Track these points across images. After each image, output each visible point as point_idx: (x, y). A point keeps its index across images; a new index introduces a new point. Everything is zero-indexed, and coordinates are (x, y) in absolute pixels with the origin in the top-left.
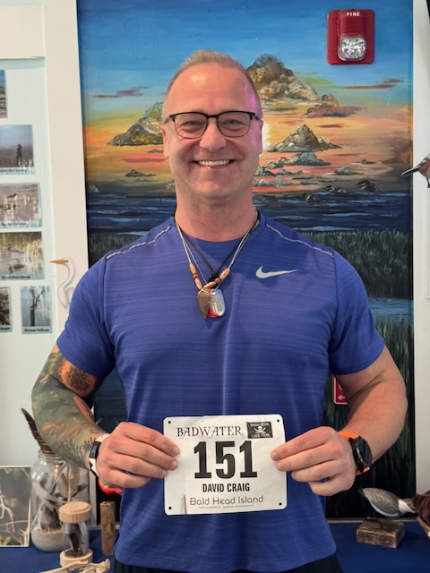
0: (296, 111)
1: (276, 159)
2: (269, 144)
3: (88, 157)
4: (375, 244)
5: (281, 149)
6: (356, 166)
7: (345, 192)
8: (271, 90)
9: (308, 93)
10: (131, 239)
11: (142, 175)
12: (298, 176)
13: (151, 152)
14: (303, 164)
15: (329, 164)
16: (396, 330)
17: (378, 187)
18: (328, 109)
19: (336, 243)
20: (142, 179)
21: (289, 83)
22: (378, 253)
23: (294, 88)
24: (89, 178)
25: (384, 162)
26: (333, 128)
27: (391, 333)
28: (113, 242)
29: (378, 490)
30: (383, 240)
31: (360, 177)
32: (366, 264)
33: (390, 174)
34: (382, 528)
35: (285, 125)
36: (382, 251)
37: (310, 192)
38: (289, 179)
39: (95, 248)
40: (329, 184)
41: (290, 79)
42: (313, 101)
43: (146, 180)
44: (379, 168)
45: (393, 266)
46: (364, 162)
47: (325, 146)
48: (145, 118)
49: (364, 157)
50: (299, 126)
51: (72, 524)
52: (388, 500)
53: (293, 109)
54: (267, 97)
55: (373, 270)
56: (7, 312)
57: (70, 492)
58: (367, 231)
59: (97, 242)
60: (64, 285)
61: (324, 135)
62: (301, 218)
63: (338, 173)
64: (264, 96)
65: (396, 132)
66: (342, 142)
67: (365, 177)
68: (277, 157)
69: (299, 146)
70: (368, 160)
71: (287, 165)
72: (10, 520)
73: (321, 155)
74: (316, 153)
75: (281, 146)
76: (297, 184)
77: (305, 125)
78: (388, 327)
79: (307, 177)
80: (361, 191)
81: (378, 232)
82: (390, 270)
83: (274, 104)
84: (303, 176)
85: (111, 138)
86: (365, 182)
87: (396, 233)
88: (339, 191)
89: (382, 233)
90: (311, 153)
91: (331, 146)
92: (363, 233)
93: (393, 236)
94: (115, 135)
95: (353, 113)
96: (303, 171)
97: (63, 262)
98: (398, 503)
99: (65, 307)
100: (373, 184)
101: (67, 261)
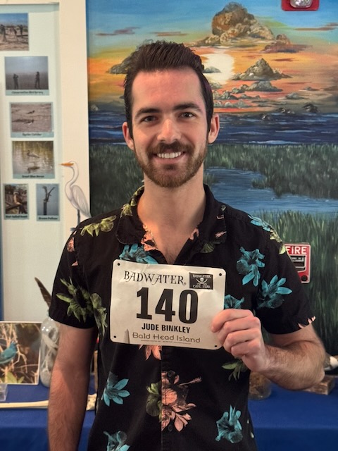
0: (256, 48)
1: (238, 86)
2: (233, 74)
3: (93, 82)
5: (243, 78)
6: (304, 93)
7: (293, 113)
8: (236, 30)
9: (266, 33)
10: (123, 149)
12: (256, 100)
14: (261, 90)
15: (282, 90)
16: (331, 224)
17: (321, 109)
18: (281, 46)
19: (286, 153)
21: (250, 25)
22: (319, 162)
23: (255, 29)
24: (91, 100)
25: (326, 90)
26: (282, 62)
27: (328, 227)
28: (109, 151)
30: (323, 152)
31: (306, 101)
32: (309, 171)
33: (330, 99)
35: (247, 59)
36: (323, 162)
37: (265, 113)
38: (249, 102)
39: (94, 155)
40: (280, 107)
41: (252, 22)
42: (270, 40)
44: (321, 95)
45: (331, 173)
46: (309, 89)
47: (278, 76)
49: (309, 85)
50: (258, 60)
53: (254, 46)
54: (233, 36)
55: (315, 176)
56: (26, 203)
58: (310, 145)
59: (96, 149)
61: (278, 67)
62: (258, 133)
63: (292, 98)
64: (230, 36)
65: (336, 66)
66: (292, 73)
67: (310, 101)
68: (240, 85)
69: (257, 76)
70: (313, 88)
71: (247, 90)
72: (24, 364)
73: (275, 83)
74: (271, 82)
75: (243, 76)
76: (255, 107)
77: (263, 59)
78: (325, 223)
79: (264, 100)
80: (306, 112)
81: (319, 146)
82: (328, 176)
83: (238, 41)
84: (261, 100)
85: (110, 67)
86: (310, 105)
87: (334, 147)
88: (289, 112)
89: (322, 147)
90: (267, 82)
91: (283, 76)
92: (307, 146)
93: (331, 149)
94: (112, 65)
95: (301, 50)
96: (261, 96)
97: (69, 165)
98: (329, 359)
99: (70, 200)
100: (317, 107)
101: (73, 164)
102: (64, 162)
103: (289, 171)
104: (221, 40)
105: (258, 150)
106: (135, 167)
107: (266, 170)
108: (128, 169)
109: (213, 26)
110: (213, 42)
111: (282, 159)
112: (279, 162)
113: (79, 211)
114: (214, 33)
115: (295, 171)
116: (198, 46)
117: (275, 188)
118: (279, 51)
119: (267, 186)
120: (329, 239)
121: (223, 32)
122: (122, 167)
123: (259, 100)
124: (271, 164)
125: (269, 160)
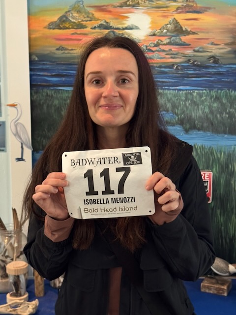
0: (169, 9)
1: (154, 41)
2: (150, 30)
3: (33, 36)
5: (158, 34)
6: (207, 47)
7: (199, 63)
10: (60, 92)
11: (66, 49)
12: (169, 53)
13: (73, 34)
14: (173, 44)
15: (190, 45)
16: (230, 157)
17: (221, 61)
18: (190, 8)
19: (193, 97)
20: (66, 52)
22: (220, 104)
24: (32, 51)
25: (226, 44)
26: (191, 21)
27: (226, 157)
28: (47, 94)
30: (223, 95)
31: (209, 54)
33: (229, 52)
34: (217, 283)
35: (161, 18)
36: (223, 104)
37: (176, 63)
38: (163, 54)
39: (35, 97)
40: (189, 58)
42: (180, 2)
43: (68, 53)
44: (220, 49)
45: (229, 113)
46: (213, 44)
47: (187, 33)
48: (69, 11)
49: (213, 40)
50: (170, 19)
51: (15, 276)
52: (222, 265)
53: (167, 7)
55: (216, 116)
57: (15, 255)
58: (213, 90)
59: (36, 93)
60: (14, 121)
61: (187, 25)
63: (198, 51)
65: (235, 25)
66: (198, 30)
67: (213, 54)
68: (156, 40)
69: (170, 32)
70: (216, 43)
71: (162, 45)
73: (184, 39)
74: (181, 37)
75: (158, 32)
76: (168, 58)
77: (174, 19)
78: (224, 153)
79: (175, 53)
80: (210, 63)
81: (220, 91)
82: (227, 116)
83: (155, 3)
84: (172, 53)
85: (46, 24)
86: (213, 57)
87: (232, 92)
88: (196, 63)
89: (223, 92)
90: (178, 37)
91: (191, 32)
92: (210, 91)
93: (230, 93)
94: (49, 22)
95: (206, 11)
96: (173, 49)
97: (13, 106)
98: (228, 267)
99: (15, 135)
100: (218, 59)
101: (17, 105)
102: (9, 103)
103: (195, 111)
104: (140, 2)
105: (170, 94)
107: (176, 111)
108: (63, 110)
110: (133, 3)
111: (189, 101)
112: (187, 104)
113: (22, 144)
115: (201, 113)
116: (121, 6)
117: (184, 125)
118: (188, 12)
119: (177, 123)
120: (227, 167)
122: (58, 108)
123: (171, 52)
124: (181, 105)
125: (180, 103)
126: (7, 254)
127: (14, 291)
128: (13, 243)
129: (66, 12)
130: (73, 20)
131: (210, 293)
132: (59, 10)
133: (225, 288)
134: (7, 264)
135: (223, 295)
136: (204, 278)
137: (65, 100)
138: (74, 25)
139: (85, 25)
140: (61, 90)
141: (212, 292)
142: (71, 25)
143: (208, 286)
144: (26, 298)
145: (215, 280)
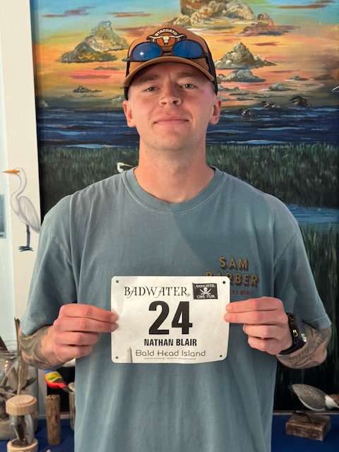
0: (233, 30)
3: (38, 73)
4: (306, 156)
5: (219, 66)
6: (290, 83)
7: (279, 107)
8: (209, 9)
9: (244, 12)
10: (81, 151)
11: (90, 91)
12: (235, 92)
13: (97, 69)
14: (240, 81)
15: (264, 80)
16: (325, 237)
17: (310, 102)
18: (263, 28)
19: (270, 155)
20: (88, 94)
21: (226, 3)
22: (309, 165)
23: (232, 7)
24: (39, 94)
25: (317, 79)
26: (265, 47)
27: (321, 240)
28: (62, 154)
29: (307, 386)
30: (314, 153)
31: (293, 93)
32: (298, 176)
33: (321, 90)
34: (310, 422)
35: (223, 44)
36: (313, 163)
37: (245, 107)
38: (227, 95)
39: (46, 159)
40: (263, 100)
42: (249, 20)
43: (92, 96)
44: (308, 85)
45: (323, 177)
46: (297, 78)
47: (260, 63)
48: (91, 37)
49: (297, 74)
50: (236, 44)
51: (20, 416)
52: (315, 396)
53: (230, 27)
54: (205, 17)
55: (305, 181)
58: (299, 144)
59: (47, 153)
61: (260, 53)
63: (276, 90)
64: (203, 16)
65: (328, 50)
66: (277, 60)
67: (298, 93)
69: (236, 63)
70: (301, 77)
71: (224, 81)
73: (256, 72)
74: (252, 70)
75: (219, 64)
76: (234, 100)
77: (241, 44)
78: (318, 235)
79: (243, 93)
80: (294, 106)
81: (309, 146)
82: (320, 181)
83: (213, 23)
84: (240, 92)
85: (59, 55)
87: (326, 146)
88: (273, 106)
89: (313, 146)
90: (247, 70)
91: (266, 63)
92: (295, 146)
93: (323, 149)
94: (63, 53)
95: (287, 32)
96: (240, 88)
97: (15, 172)
98: (325, 399)
99: (18, 214)
100: (306, 100)
101: (19, 171)
103: (274, 175)
104: (192, 21)
105: (237, 151)
106: (93, 173)
107: (247, 175)
108: (85, 176)
109: (181, 4)
110: (182, 23)
111: (266, 161)
112: (263, 166)
113: (28, 227)
114: (183, 12)
115: (282, 177)
118: (260, 34)
120: (322, 253)
121: (194, 12)
122: (78, 174)
123: (237, 92)
124: (253, 167)
125: (251, 163)
126: (8, 385)
127: (18, 438)
128: (16, 369)
129: (87, 38)
130: (96, 50)
131: (300, 437)
132: (77, 35)
133: (320, 429)
134: (7, 399)
135: (317, 439)
136: (291, 414)
137: (88, 163)
138: (98, 56)
139: (114, 56)
140: (83, 148)
141: (301, 436)
142: (95, 56)
143: (296, 427)
144: (35, 447)
145: (306, 418)
